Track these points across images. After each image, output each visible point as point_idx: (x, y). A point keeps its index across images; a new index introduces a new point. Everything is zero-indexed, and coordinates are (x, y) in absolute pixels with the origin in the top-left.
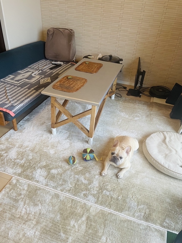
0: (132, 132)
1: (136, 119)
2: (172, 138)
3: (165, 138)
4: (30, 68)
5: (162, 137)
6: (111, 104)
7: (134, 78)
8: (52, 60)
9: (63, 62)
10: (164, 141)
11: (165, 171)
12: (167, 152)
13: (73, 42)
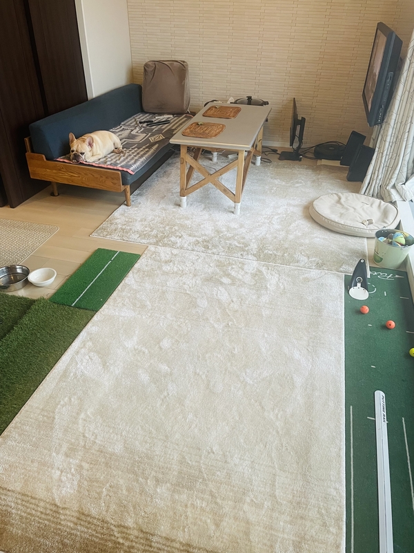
0: (294, 199)
1: (297, 185)
2: (349, 198)
3: (340, 198)
4: (124, 125)
5: (336, 198)
6: (257, 171)
7: (288, 134)
8: (154, 114)
9: (173, 115)
10: (339, 201)
11: (340, 228)
12: (343, 211)
13: (186, 81)
